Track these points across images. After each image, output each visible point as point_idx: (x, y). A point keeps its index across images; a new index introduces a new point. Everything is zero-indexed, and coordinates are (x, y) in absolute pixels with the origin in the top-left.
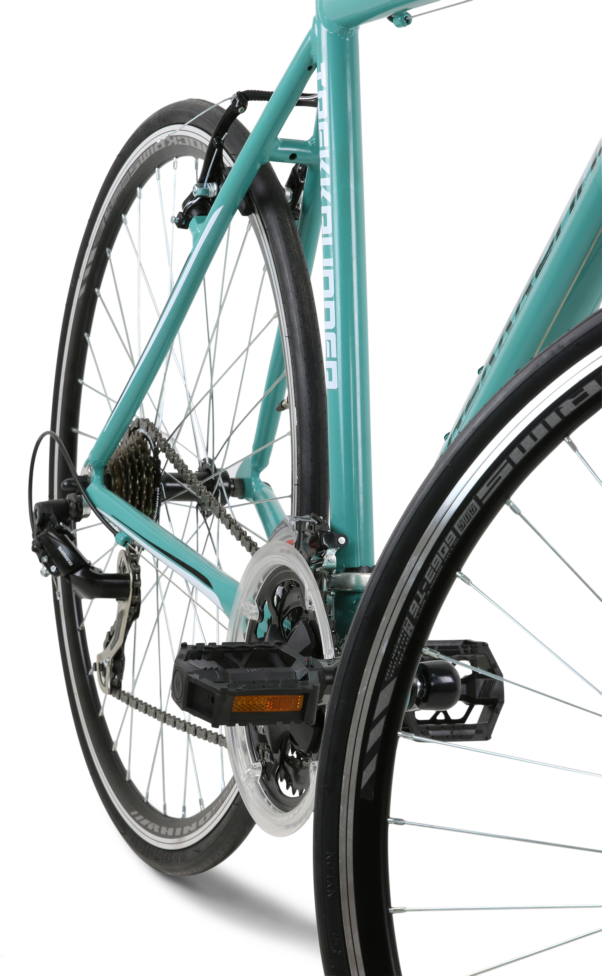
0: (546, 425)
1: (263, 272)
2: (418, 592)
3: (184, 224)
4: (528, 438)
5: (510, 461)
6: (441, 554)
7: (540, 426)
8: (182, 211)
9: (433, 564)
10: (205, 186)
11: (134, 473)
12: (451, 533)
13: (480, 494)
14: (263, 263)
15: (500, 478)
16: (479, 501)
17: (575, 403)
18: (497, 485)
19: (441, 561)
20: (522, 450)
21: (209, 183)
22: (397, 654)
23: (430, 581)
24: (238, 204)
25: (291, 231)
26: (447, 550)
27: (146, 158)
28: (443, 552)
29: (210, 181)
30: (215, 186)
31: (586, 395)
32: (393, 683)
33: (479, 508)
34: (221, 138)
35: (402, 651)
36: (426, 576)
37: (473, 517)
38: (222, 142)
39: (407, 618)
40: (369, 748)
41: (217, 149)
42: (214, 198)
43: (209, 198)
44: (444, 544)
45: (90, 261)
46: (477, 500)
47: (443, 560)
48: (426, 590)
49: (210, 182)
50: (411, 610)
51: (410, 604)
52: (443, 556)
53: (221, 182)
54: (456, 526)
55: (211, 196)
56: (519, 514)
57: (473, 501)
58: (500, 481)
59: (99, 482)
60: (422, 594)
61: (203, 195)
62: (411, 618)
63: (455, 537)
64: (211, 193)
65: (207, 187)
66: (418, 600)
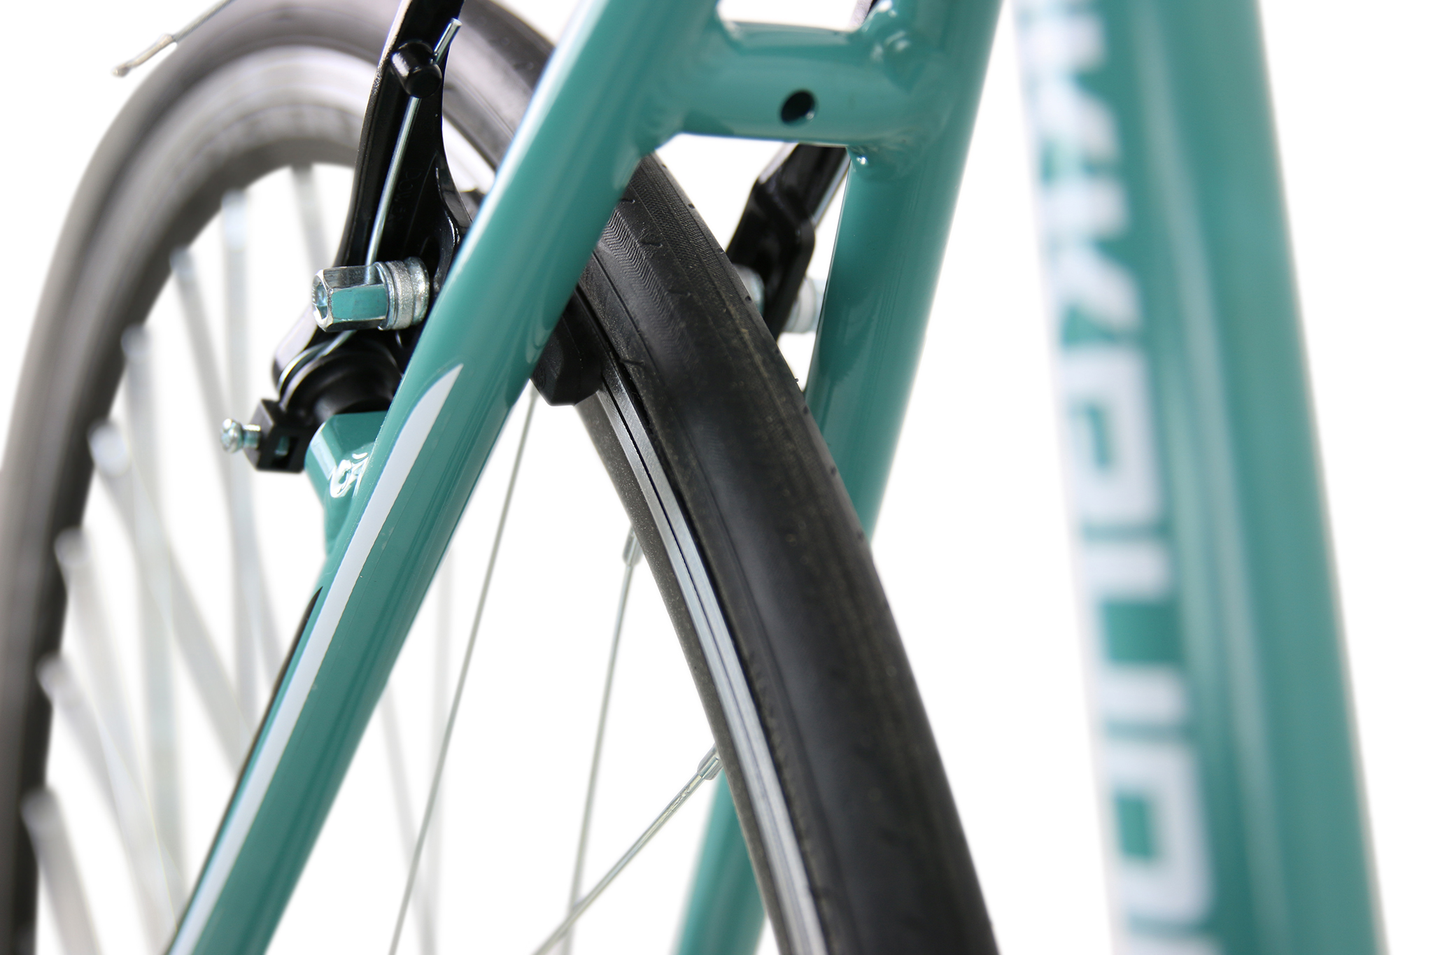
1: (622, 566)
3: (281, 452)
8: (273, 395)
10: (369, 277)
14: (621, 522)
21: (389, 264)
24: (532, 356)
25: (758, 358)
29: (391, 252)
30: (420, 275)
34: (428, 46)
38: (437, 66)
41: (414, 102)
42: (413, 332)
43: (391, 333)
49: (390, 261)
53: (445, 256)
55: (400, 320)
61: (362, 319)
64: (396, 309)
65: (377, 280)
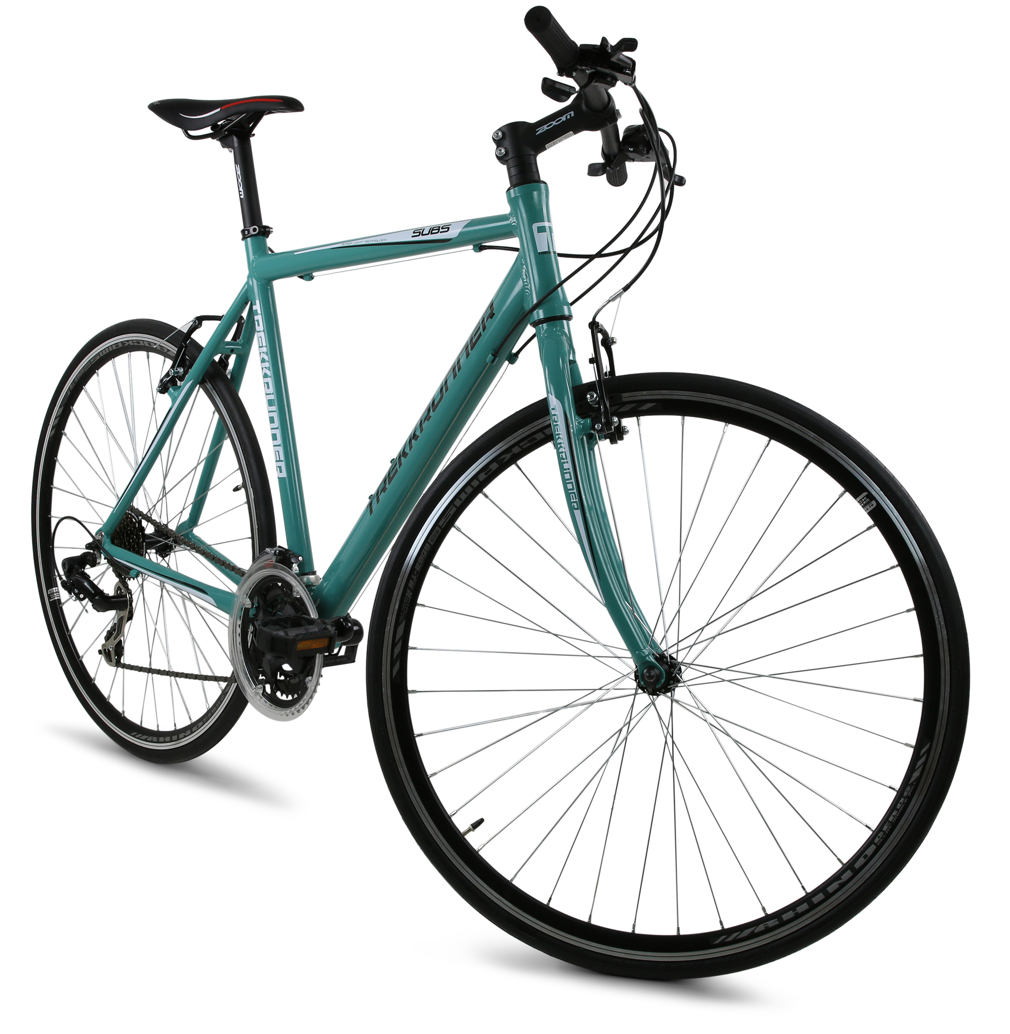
0: (472, 487)
2: (413, 576)
3: (164, 391)
4: (463, 493)
5: (455, 506)
6: (423, 555)
7: (469, 487)
9: (419, 561)
10: (175, 370)
11: (128, 535)
12: (427, 544)
13: (441, 523)
15: (450, 514)
16: (440, 527)
17: (486, 474)
18: (449, 518)
19: (423, 559)
20: (461, 499)
21: (179, 368)
22: (404, 609)
23: (418, 570)
26: (425, 553)
27: (104, 353)
28: (423, 554)
29: (179, 366)
30: (185, 369)
31: (491, 470)
32: (404, 623)
33: (440, 531)
34: (186, 343)
35: (407, 606)
36: (416, 567)
37: (438, 535)
38: (187, 345)
39: (408, 590)
40: (395, 657)
41: (184, 349)
42: (182, 376)
43: (178, 376)
44: (424, 550)
45: (58, 415)
46: (439, 526)
47: (424, 558)
48: (416, 574)
50: (410, 585)
51: (409, 582)
52: (424, 556)
54: (429, 541)
55: (180, 375)
56: (460, 531)
57: (437, 528)
58: (450, 516)
59: (110, 543)
60: (415, 576)
61: (174, 375)
62: (410, 589)
63: (429, 546)
64: (180, 373)
65: (177, 370)
66: (413, 580)
